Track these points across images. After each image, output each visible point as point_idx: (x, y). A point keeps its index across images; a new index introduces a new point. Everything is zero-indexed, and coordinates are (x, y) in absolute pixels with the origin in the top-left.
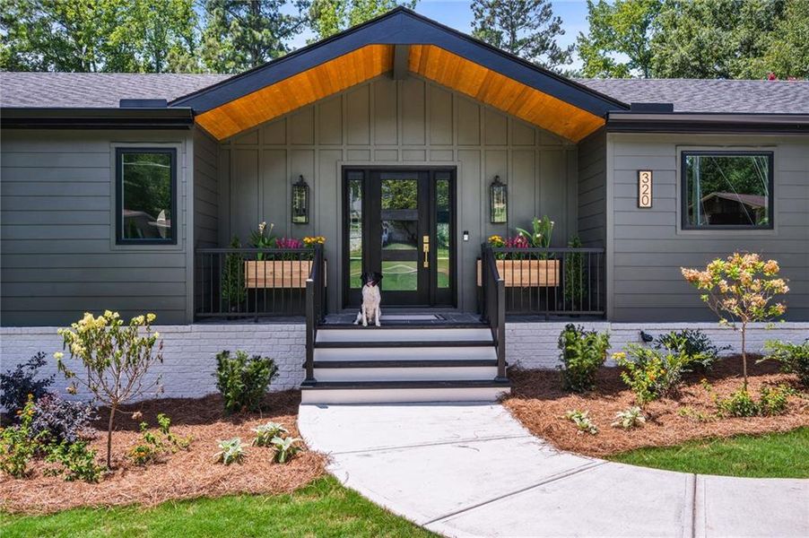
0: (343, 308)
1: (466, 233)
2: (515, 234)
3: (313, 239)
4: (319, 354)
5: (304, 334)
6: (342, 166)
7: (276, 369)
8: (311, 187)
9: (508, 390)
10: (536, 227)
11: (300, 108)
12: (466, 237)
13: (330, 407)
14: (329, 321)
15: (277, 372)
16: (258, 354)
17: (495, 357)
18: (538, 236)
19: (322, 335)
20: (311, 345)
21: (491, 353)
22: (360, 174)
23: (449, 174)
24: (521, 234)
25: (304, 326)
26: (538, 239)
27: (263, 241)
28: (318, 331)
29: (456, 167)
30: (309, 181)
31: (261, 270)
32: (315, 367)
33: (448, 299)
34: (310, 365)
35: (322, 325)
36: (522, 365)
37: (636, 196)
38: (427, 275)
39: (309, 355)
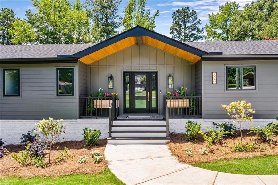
0: (124, 114)
1: (161, 91)
2: (175, 91)
3: (114, 94)
4: (113, 129)
5: (108, 122)
6: (123, 72)
7: (100, 133)
8: (114, 78)
9: (169, 141)
10: (182, 89)
11: (111, 54)
12: (161, 92)
13: (117, 145)
14: (118, 118)
15: (101, 134)
16: (95, 129)
17: (166, 130)
18: (182, 92)
19: (115, 123)
20: (111, 126)
21: (165, 129)
22: (129, 74)
23: (155, 73)
24: (177, 91)
25: (109, 120)
26: (182, 93)
27: (100, 94)
28: (114, 122)
29: (157, 71)
30: (113, 76)
31: (98, 103)
32: (112, 133)
33: (156, 111)
34: (110, 132)
35: (115, 120)
36: (176, 132)
37: (212, 80)
38: (149, 104)
39: (110, 129)
